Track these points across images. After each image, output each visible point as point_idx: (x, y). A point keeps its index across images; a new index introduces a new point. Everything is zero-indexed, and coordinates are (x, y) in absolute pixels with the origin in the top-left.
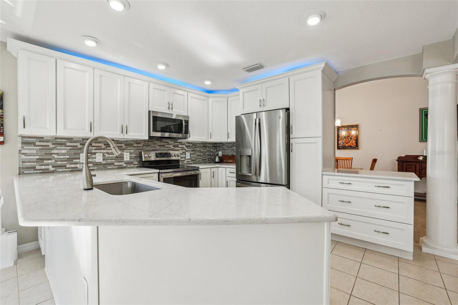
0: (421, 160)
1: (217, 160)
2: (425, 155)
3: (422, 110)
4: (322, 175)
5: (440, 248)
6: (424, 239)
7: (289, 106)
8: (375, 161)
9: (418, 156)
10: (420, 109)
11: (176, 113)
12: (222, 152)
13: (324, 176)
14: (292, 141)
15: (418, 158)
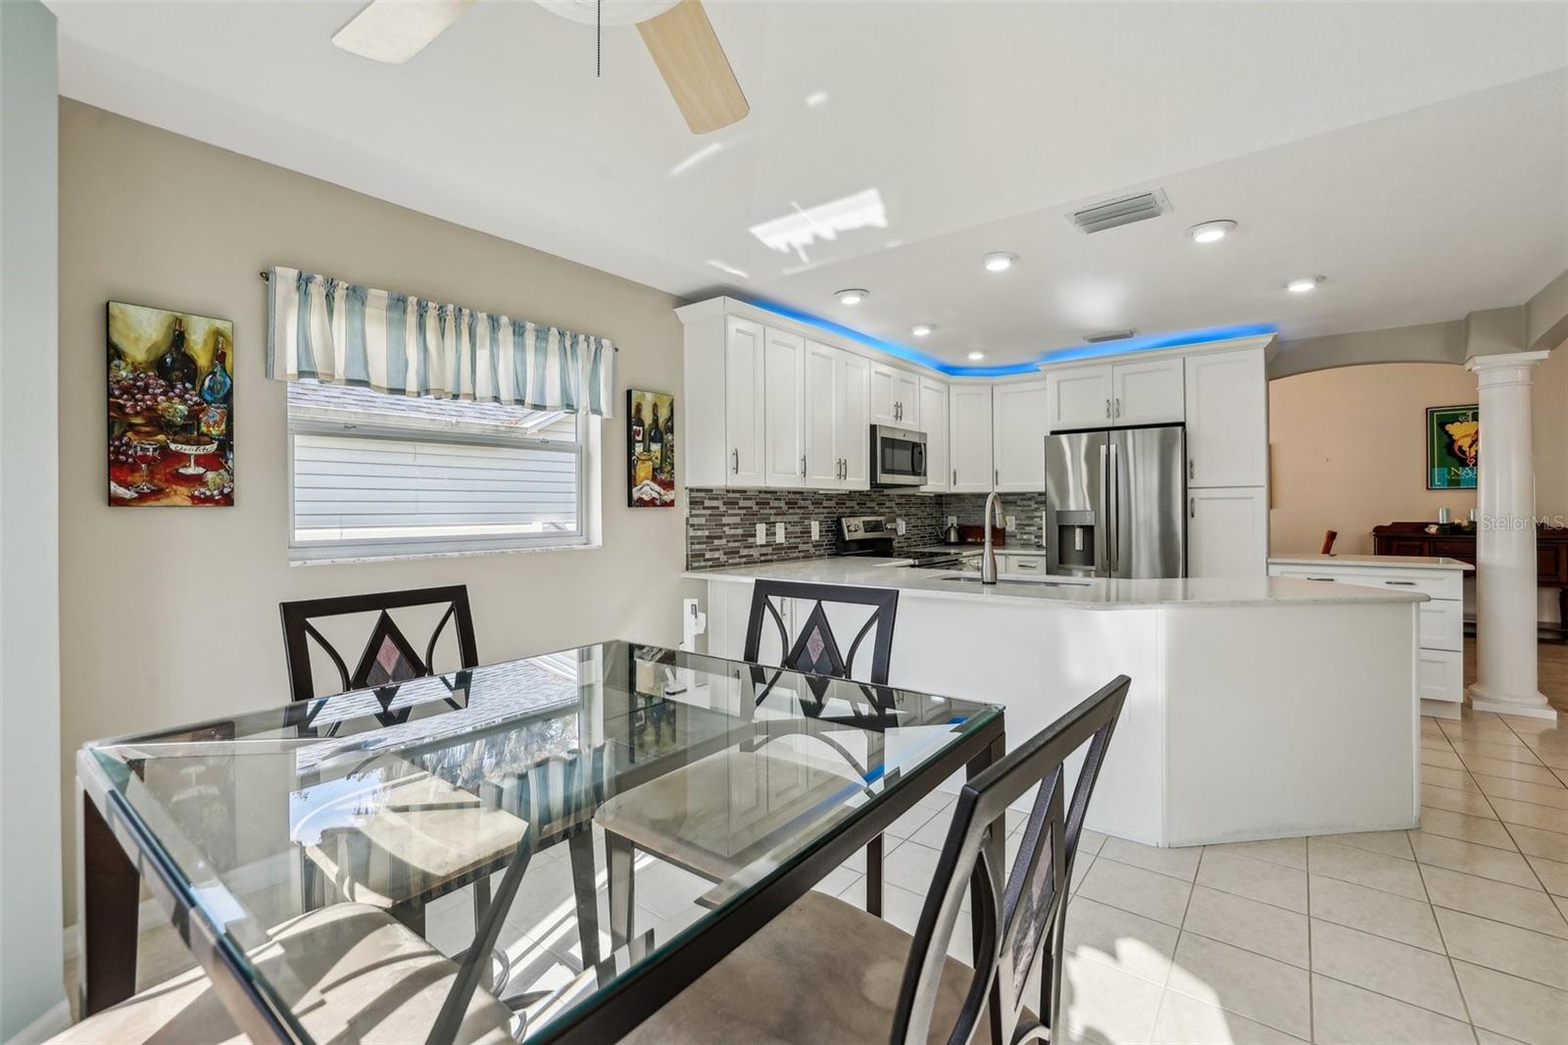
0: (1433, 534)
1: (953, 537)
2: (1441, 522)
3: (1432, 413)
4: (1268, 564)
5: (1507, 699)
6: (1475, 688)
7: (1183, 416)
8: (1332, 536)
9: (1426, 525)
10: (1427, 409)
11: (909, 426)
12: (958, 517)
13: (1270, 567)
14: (1191, 494)
15: (1426, 530)
